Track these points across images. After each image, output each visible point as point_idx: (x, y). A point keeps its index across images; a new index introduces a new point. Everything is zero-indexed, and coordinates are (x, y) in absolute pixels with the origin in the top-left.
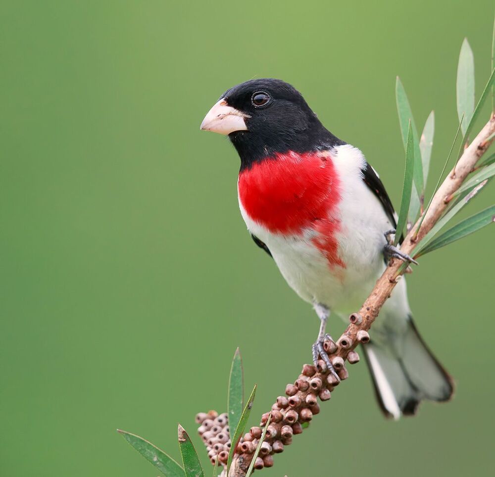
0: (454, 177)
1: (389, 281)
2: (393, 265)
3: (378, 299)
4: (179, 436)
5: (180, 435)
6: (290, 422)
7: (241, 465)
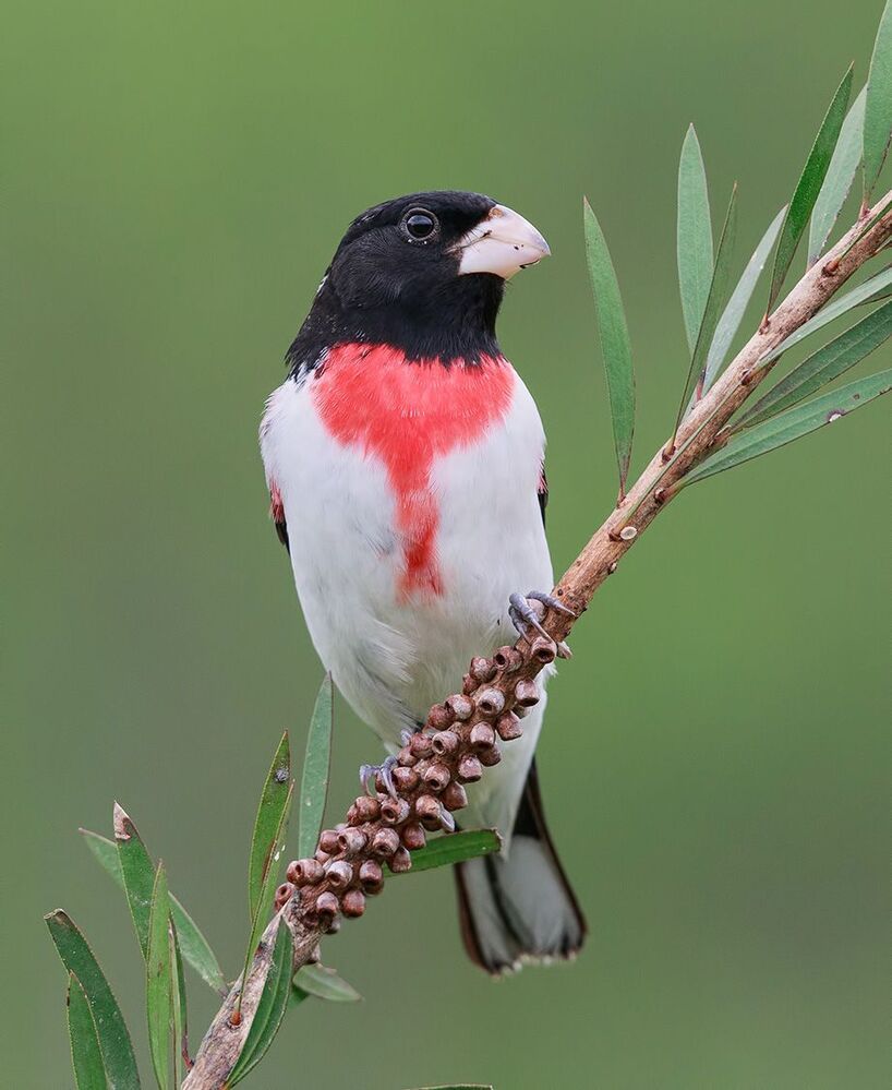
0: (766, 330)
1: (608, 537)
2: (621, 504)
3: (582, 572)
4: (116, 828)
5: (118, 825)
6: (390, 820)
7: (296, 908)
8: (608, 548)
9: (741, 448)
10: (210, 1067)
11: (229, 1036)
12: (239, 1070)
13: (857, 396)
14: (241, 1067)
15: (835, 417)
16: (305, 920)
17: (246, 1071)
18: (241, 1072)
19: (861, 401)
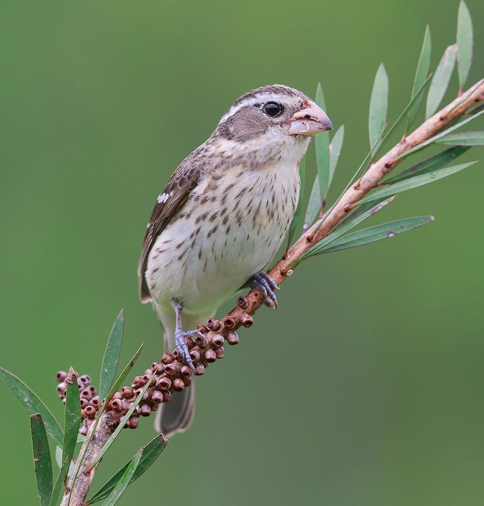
0: (358, 188)
1: (280, 273)
6: (163, 388)
7: (108, 421)
8: (279, 278)
9: (344, 242)
10: (80, 493)
11: (86, 479)
12: (97, 497)
13: (402, 227)
14: (99, 496)
15: (391, 235)
16: (112, 427)
17: (101, 498)
18: (99, 498)
19: (404, 230)
